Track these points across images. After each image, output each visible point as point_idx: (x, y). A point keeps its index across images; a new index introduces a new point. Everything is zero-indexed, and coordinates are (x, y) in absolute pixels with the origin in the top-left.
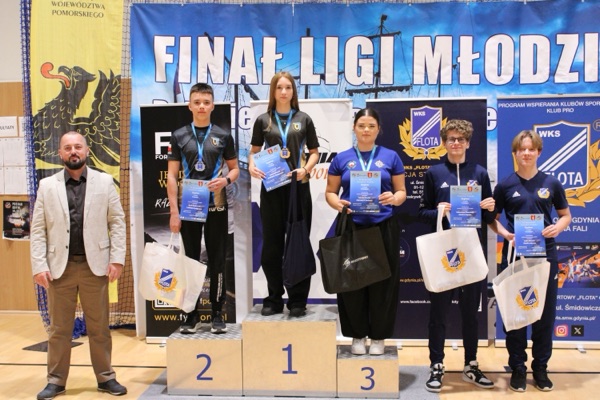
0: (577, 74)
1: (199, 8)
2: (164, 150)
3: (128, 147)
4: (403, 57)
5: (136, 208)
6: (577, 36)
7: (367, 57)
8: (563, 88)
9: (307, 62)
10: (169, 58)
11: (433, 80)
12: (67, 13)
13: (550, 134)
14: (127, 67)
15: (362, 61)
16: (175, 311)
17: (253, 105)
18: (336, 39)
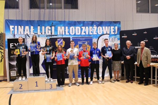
0: (85, 33)
1: (18, 21)
2: (12, 47)
3: (5, 46)
4: (56, 30)
5: (7, 58)
6: (85, 27)
7: (50, 30)
8: (83, 36)
9: (39, 31)
10: (13, 30)
11: (61, 34)
13: (81, 43)
14: (4, 31)
15: (49, 31)
16: (15, 77)
17: (29, 38)
18: (44, 27)
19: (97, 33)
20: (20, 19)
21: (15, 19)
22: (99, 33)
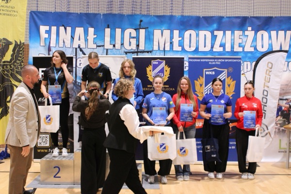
0: (222, 48)
1: (60, 14)
4: (149, 38)
6: (222, 32)
7: (134, 38)
8: (217, 54)
9: (107, 39)
10: (47, 36)
11: (162, 49)
13: (210, 73)
14: (27, 39)
15: (131, 39)
16: (47, 148)
17: (83, 57)
18: (120, 29)
19: (255, 48)
20: (63, 11)
21: (52, 10)
22: (259, 48)
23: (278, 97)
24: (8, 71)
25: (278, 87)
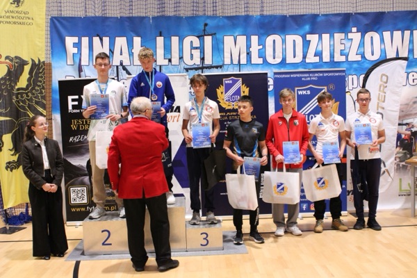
0: (318, 57)
1: (93, 19)
2: (74, 107)
3: (51, 106)
4: (218, 48)
6: (317, 36)
7: (196, 48)
8: (311, 66)
9: (160, 52)
10: (75, 50)
11: (236, 62)
12: (10, 23)
13: (304, 92)
14: (48, 56)
15: (193, 51)
16: (84, 206)
17: (128, 78)
18: (178, 38)
19: (363, 56)
20: (97, 15)
21: (81, 14)
22: (368, 56)
23: (397, 122)
24: (24, 102)
25: (397, 108)
